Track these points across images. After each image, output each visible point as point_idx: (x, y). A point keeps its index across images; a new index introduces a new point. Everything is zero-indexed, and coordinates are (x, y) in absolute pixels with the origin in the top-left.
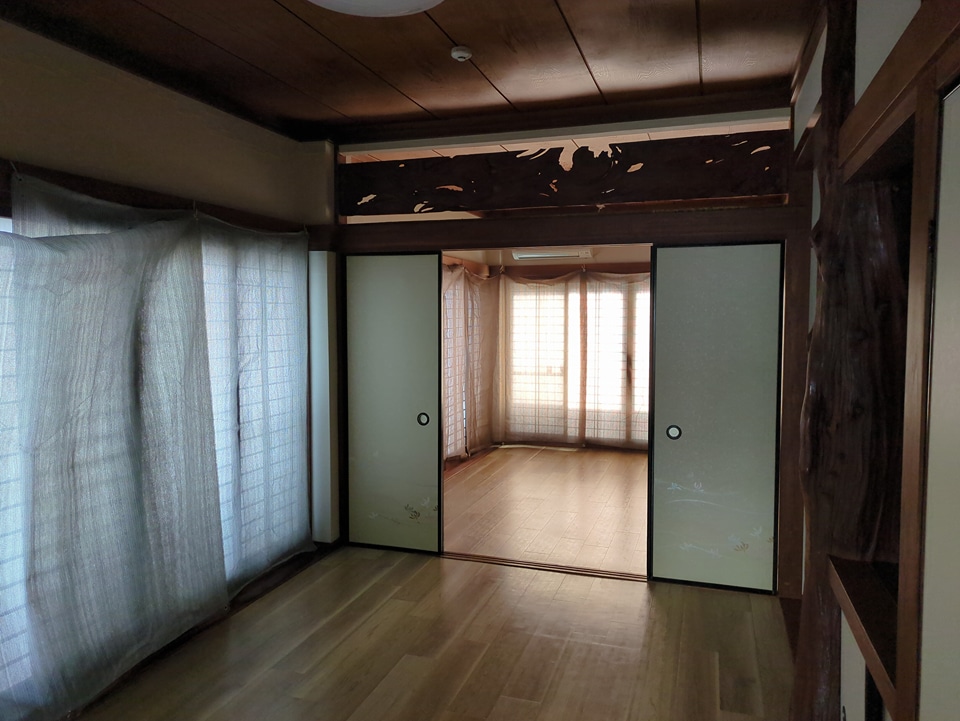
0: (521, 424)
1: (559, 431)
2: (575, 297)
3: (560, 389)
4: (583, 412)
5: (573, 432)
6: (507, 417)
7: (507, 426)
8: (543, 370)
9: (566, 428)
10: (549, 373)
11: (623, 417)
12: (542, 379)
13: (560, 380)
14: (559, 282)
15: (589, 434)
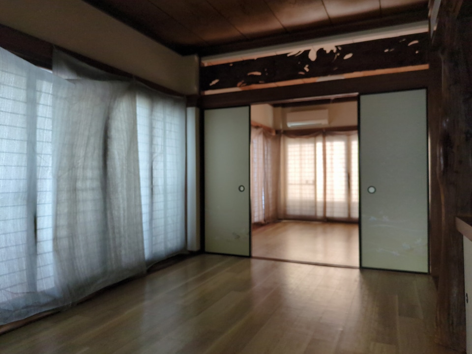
0: (293, 210)
1: (312, 214)
2: (319, 145)
3: (313, 192)
4: (325, 203)
5: (320, 214)
6: (285, 206)
7: (285, 211)
8: (304, 182)
9: (316, 211)
10: (307, 183)
11: (346, 206)
12: (304, 187)
13: (312, 187)
14: (311, 137)
15: (328, 215)
